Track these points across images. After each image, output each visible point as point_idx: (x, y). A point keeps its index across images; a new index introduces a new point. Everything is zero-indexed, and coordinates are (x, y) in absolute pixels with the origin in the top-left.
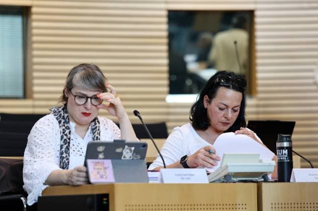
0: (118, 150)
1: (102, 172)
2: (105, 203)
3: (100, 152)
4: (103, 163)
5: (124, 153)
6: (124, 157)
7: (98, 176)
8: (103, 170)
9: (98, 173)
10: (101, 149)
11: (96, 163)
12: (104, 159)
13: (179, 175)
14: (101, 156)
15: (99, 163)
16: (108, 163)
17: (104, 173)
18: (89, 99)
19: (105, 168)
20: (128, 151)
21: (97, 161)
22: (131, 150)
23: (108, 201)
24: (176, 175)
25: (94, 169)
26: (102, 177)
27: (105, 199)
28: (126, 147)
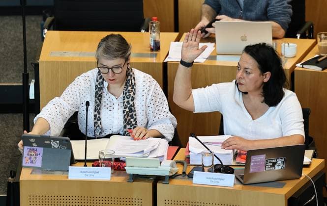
0: (47, 142)
4: (36, 150)
5: (52, 145)
6: (54, 147)
9: (30, 158)
10: (32, 140)
12: (37, 147)
13: (84, 172)
14: (35, 144)
15: (33, 150)
16: (40, 150)
17: (34, 159)
19: (37, 155)
22: (57, 143)
25: (28, 155)
26: (32, 162)
28: (52, 141)
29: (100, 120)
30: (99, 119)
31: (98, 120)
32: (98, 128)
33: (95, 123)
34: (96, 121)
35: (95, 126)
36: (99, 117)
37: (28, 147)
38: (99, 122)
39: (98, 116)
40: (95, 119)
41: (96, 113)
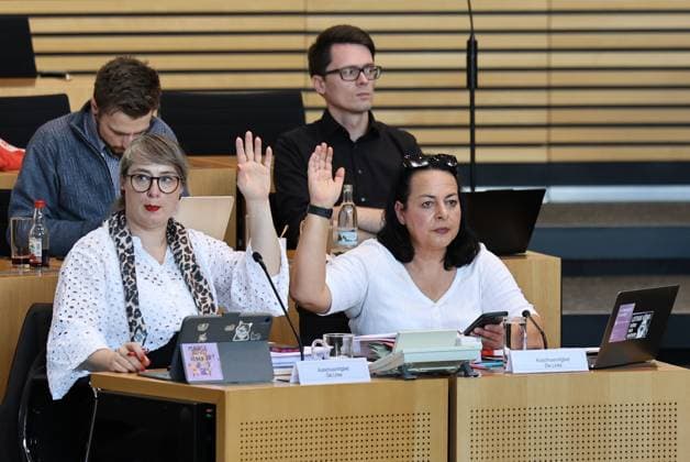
0: (229, 328)
1: (203, 364)
2: (209, 416)
3: (202, 333)
4: (205, 349)
5: (237, 332)
6: (237, 338)
7: (198, 371)
8: (205, 361)
9: (198, 366)
10: (202, 327)
11: (195, 349)
12: (206, 342)
13: (324, 370)
14: (202, 338)
15: (199, 349)
16: (213, 348)
17: (206, 366)
18: (155, 181)
19: (209, 358)
20: (243, 328)
21: (196, 345)
22: (247, 327)
23: (214, 413)
24: (319, 370)
25: (192, 359)
26: (204, 373)
27: (209, 411)
28: (241, 323)
29: (140, 315)
30: (138, 314)
31: (136, 317)
32: (139, 332)
33: (130, 324)
34: (132, 318)
35: (131, 330)
36: (137, 310)
37: (190, 345)
38: (139, 321)
39: (134, 308)
40: (129, 315)
41: (130, 303)
